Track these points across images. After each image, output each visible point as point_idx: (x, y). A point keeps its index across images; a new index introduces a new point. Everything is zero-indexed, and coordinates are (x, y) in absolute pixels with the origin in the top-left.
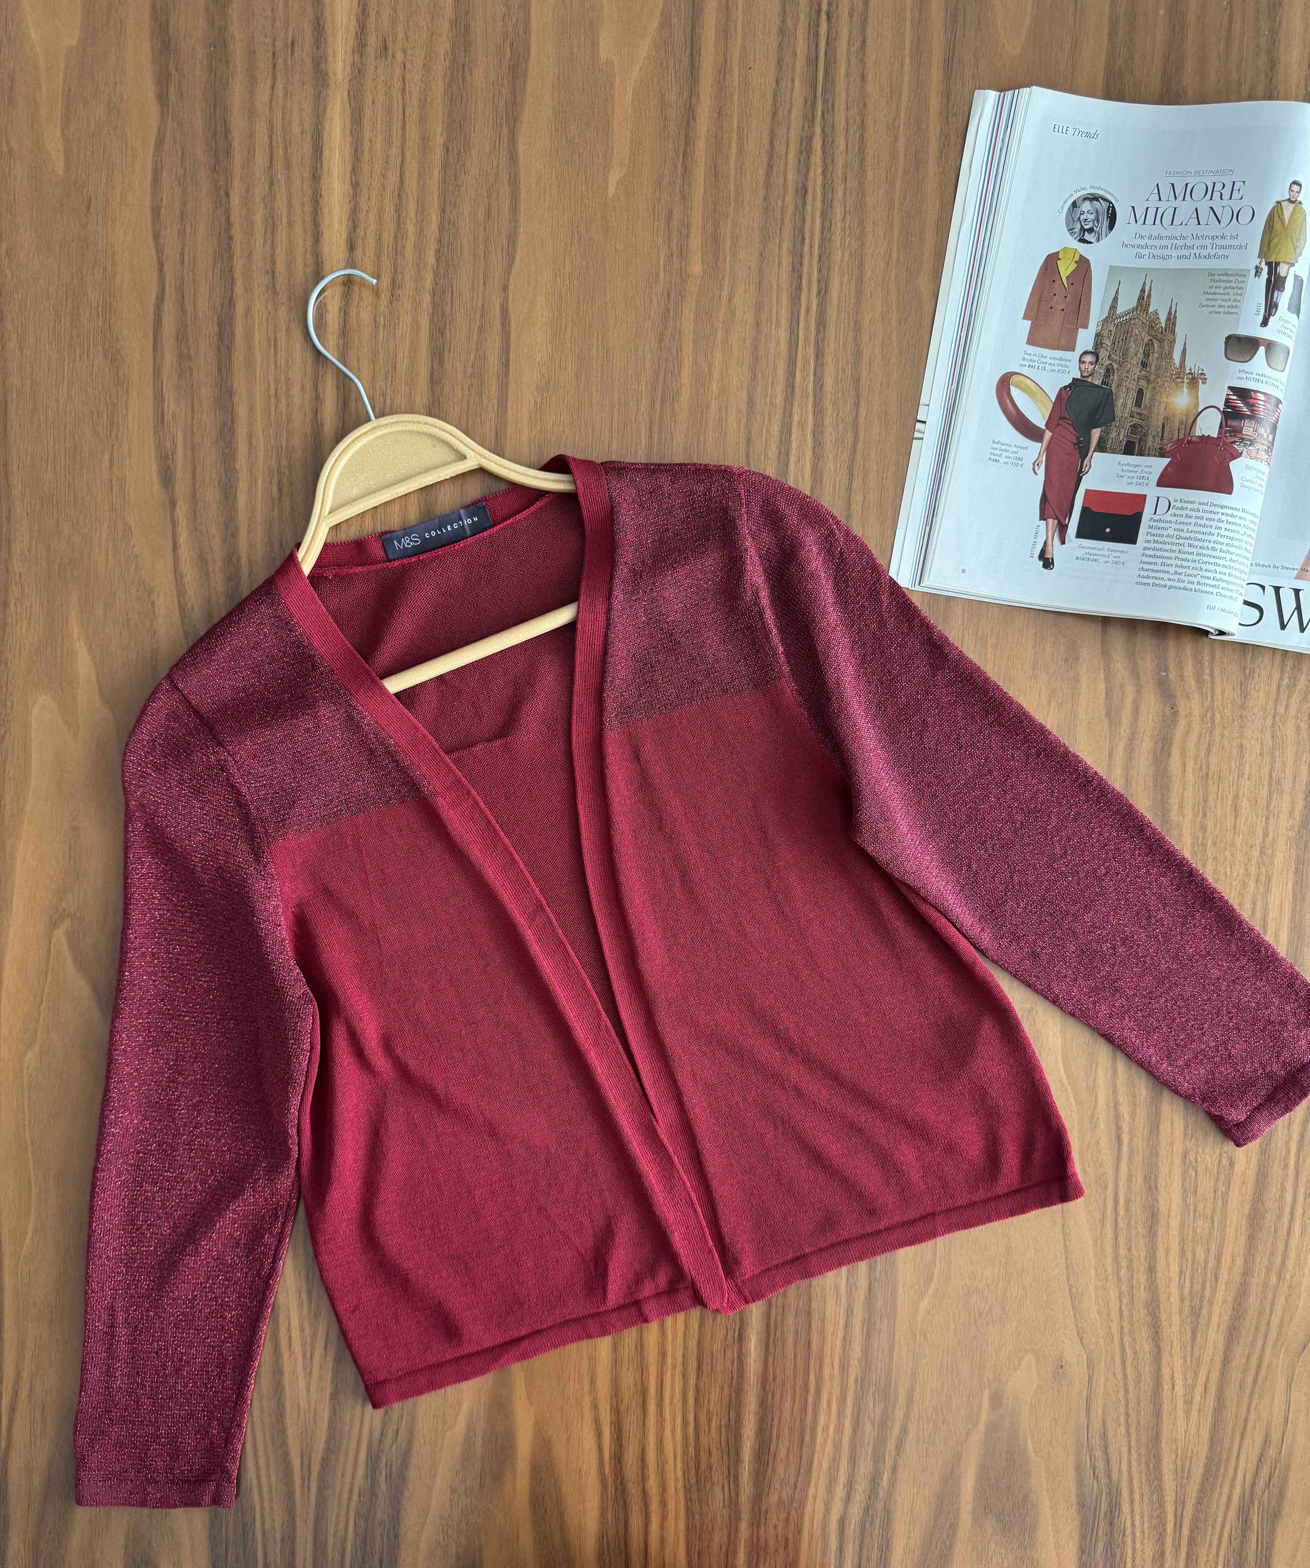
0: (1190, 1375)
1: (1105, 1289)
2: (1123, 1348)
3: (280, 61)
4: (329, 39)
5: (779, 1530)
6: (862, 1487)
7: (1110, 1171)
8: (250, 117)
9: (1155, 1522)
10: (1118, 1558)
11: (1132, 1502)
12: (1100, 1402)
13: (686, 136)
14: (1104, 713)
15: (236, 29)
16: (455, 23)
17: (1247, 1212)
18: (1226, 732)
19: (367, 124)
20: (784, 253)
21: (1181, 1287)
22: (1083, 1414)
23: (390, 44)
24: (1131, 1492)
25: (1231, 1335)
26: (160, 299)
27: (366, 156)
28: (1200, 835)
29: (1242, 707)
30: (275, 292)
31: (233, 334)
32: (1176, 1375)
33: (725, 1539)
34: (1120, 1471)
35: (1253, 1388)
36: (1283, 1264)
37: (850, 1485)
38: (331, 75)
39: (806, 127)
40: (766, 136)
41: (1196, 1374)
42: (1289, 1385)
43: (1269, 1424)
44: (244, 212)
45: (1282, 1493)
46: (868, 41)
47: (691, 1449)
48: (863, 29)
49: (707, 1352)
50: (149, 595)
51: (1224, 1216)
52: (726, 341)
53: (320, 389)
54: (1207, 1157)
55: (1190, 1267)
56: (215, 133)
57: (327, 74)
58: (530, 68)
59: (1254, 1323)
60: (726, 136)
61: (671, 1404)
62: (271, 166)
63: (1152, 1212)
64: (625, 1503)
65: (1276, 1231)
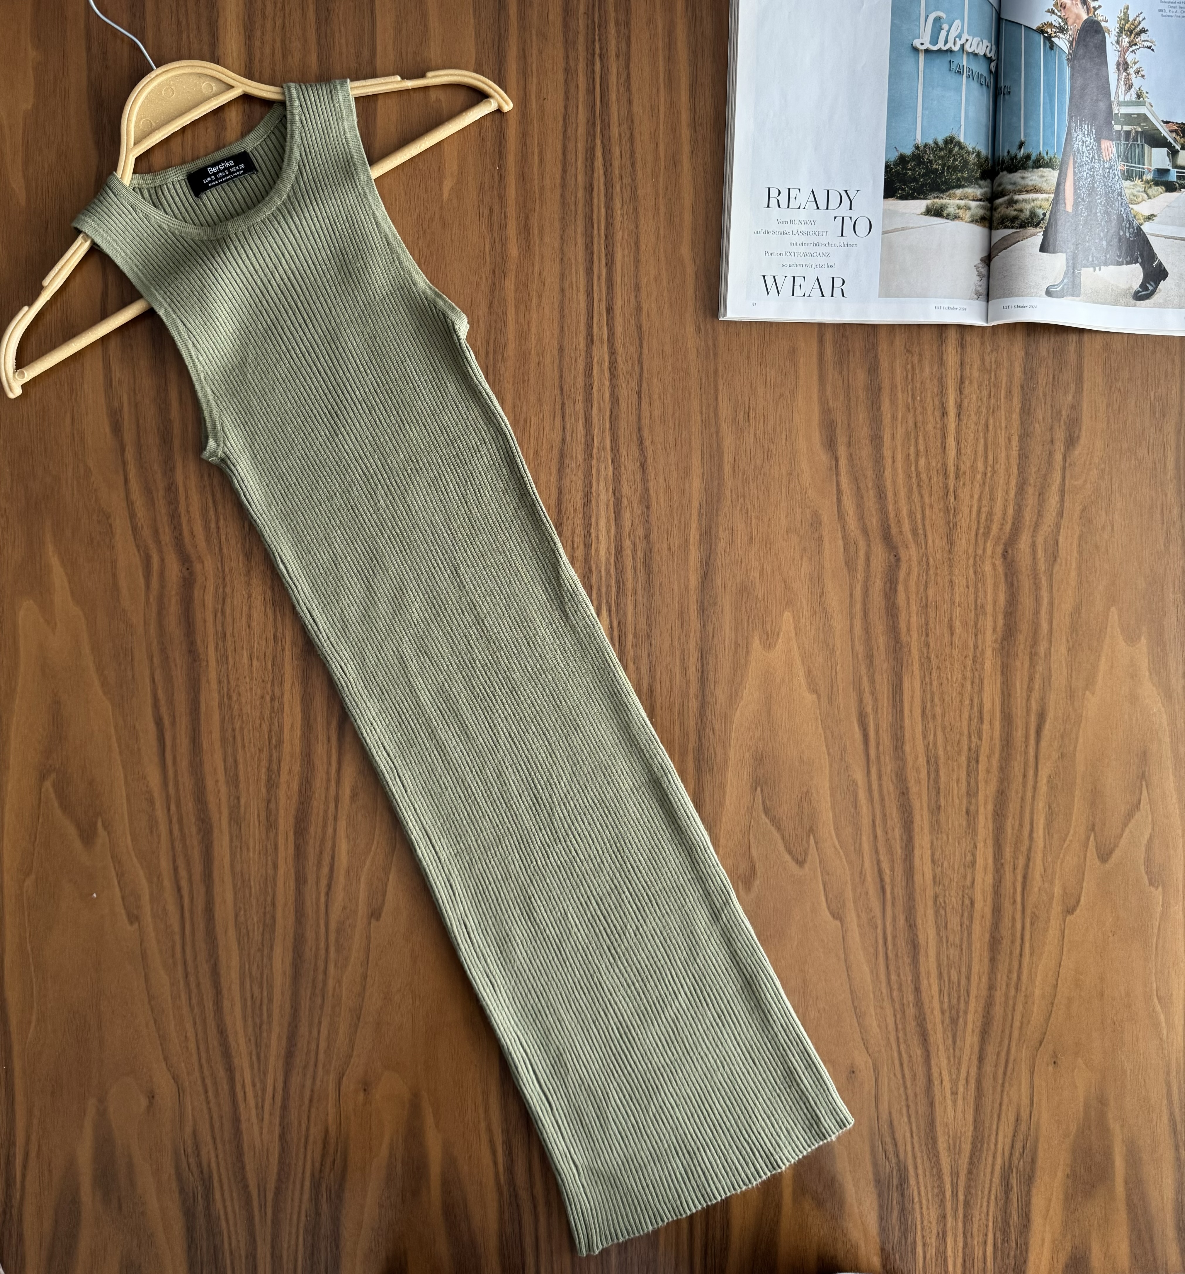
0: (954, 1071)
1: (882, 1008)
2: (900, 1054)
7: (878, 914)
9: (936, 1191)
10: (910, 1222)
11: (917, 1176)
12: (886, 1098)
13: (500, 153)
14: (843, 564)
17: (987, 940)
18: (938, 571)
20: (579, 236)
21: (941, 1003)
22: (873, 1108)
24: (916, 1168)
25: (982, 1037)
28: (925, 652)
29: (950, 552)
32: (943, 1072)
34: (905, 1150)
35: (1004, 1078)
36: (1019, 978)
38: (227, 120)
39: (589, 141)
40: (559, 148)
41: (959, 1070)
42: (1032, 1073)
43: (1018, 1106)
45: (1033, 1161)
46: (633, 74)
48: (628, 67)
50: (108, 518)
51: (969, 944)
52: (539, 305)
54: (954, 899)
55: (946, 986)
57: (225, 120)
59: (1000, 1026)
60: (529, 151)
63: (914, 945)
64: (518, 1206)
65: (1011, 953)
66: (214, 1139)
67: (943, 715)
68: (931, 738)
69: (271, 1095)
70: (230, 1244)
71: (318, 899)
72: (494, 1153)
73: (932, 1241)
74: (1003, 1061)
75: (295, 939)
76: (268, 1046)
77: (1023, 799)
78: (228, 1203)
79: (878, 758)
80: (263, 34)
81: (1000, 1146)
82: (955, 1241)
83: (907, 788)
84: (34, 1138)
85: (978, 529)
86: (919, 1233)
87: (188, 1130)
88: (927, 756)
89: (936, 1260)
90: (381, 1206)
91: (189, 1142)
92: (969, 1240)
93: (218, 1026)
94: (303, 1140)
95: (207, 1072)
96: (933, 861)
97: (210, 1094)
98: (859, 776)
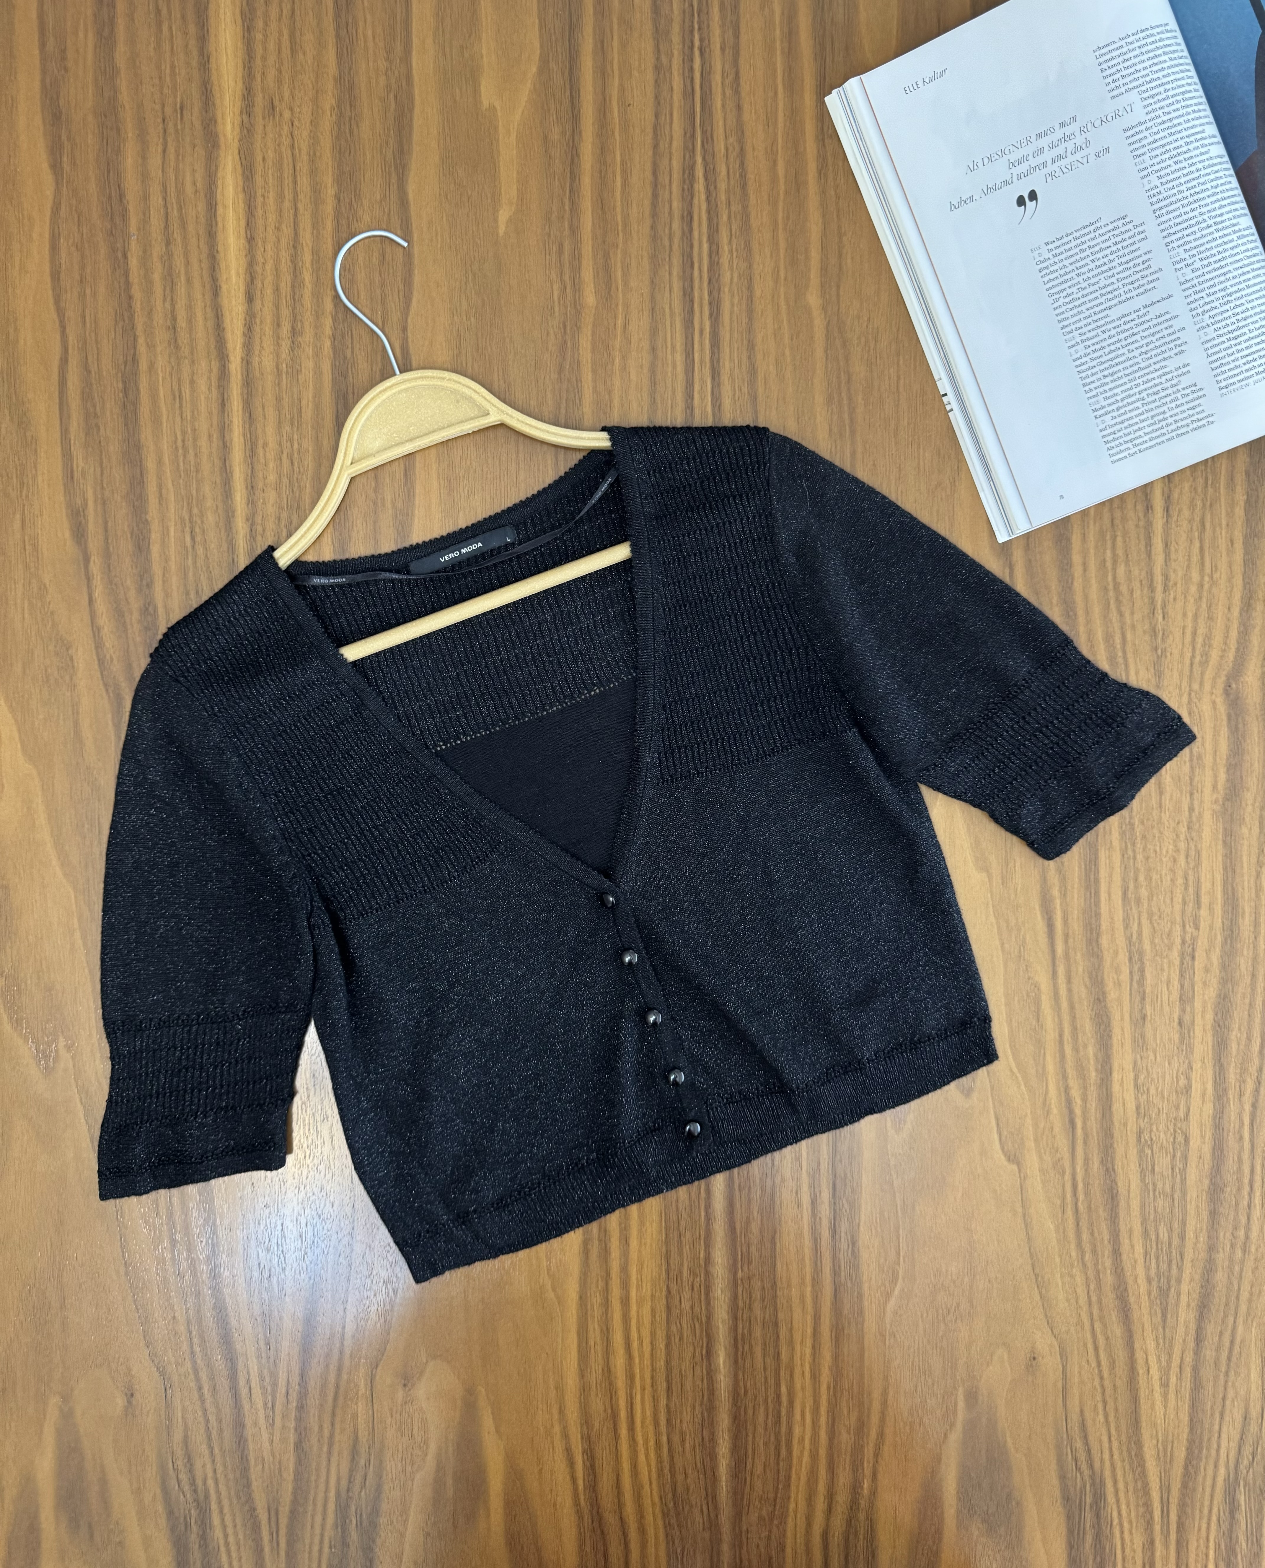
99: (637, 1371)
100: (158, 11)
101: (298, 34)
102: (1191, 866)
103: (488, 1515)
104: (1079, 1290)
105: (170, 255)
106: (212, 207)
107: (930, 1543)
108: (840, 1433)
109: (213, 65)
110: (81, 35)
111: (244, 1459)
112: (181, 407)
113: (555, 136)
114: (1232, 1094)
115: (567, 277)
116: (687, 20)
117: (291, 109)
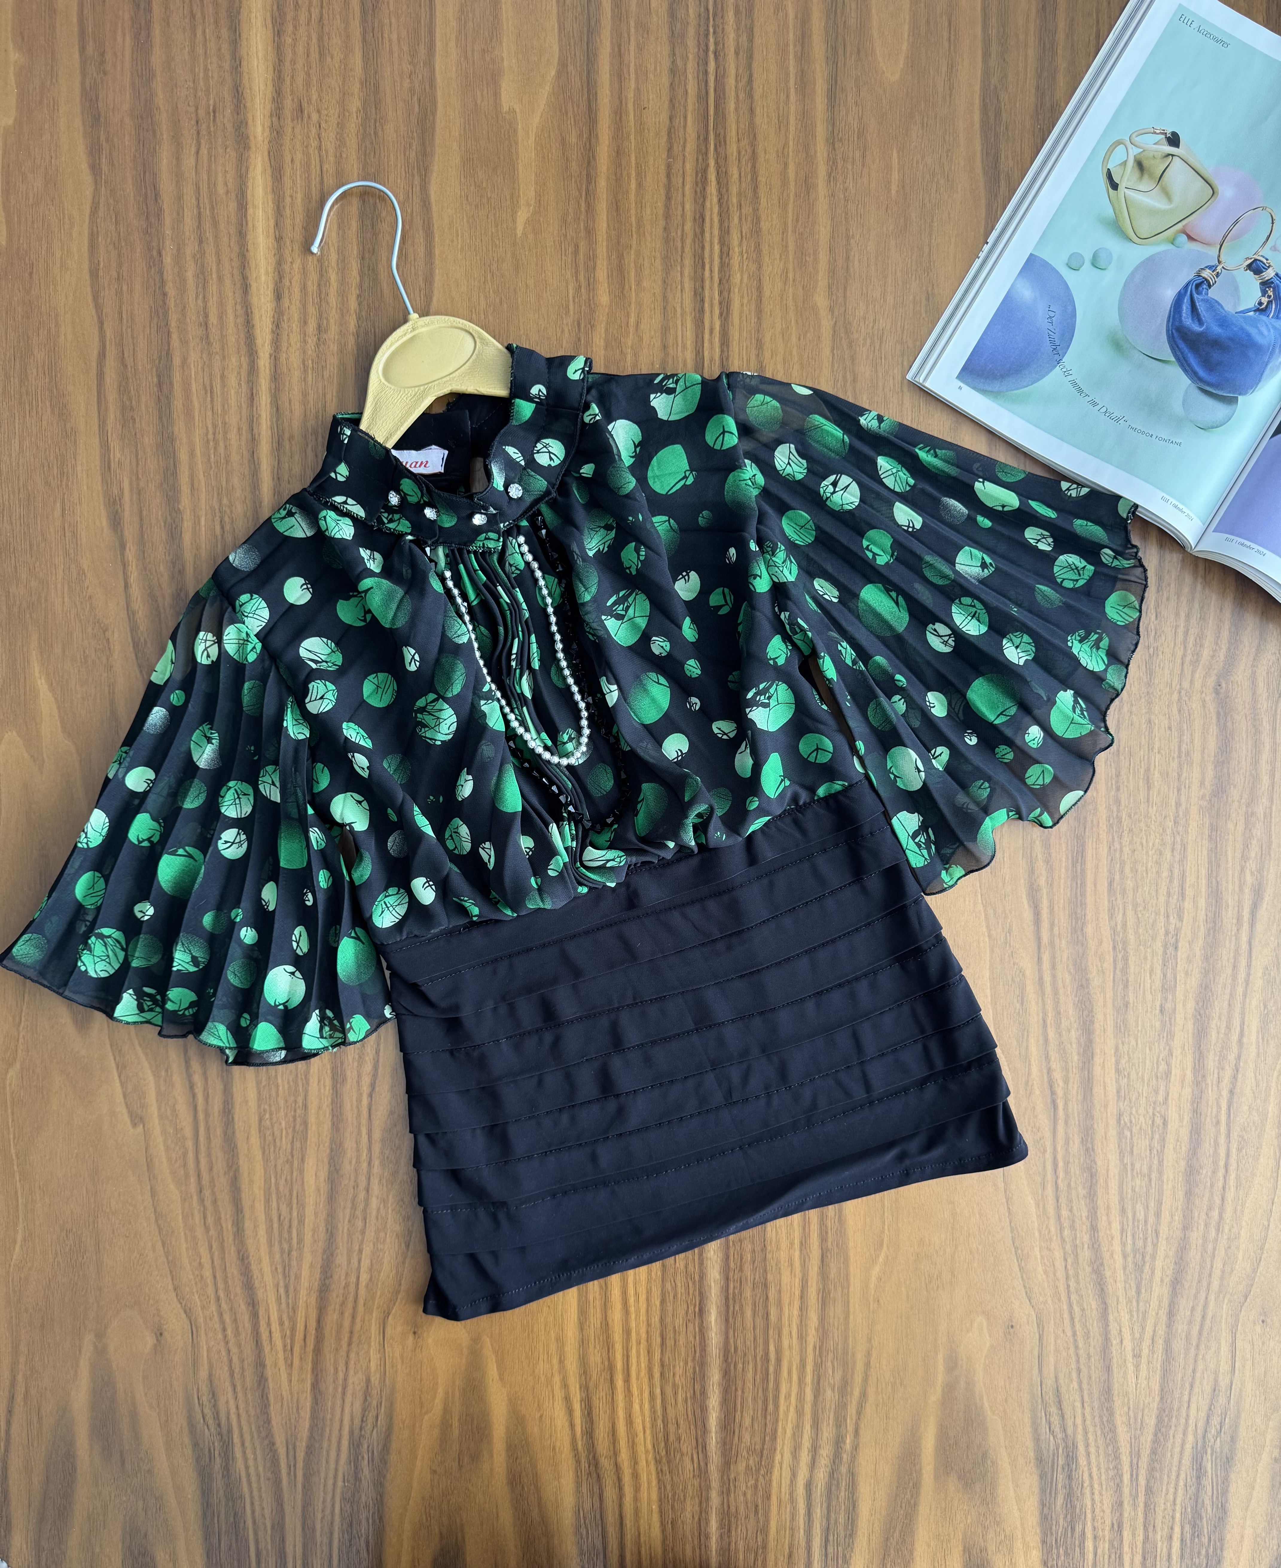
0: (1137, 1328)
1: (1048, 1249)
2: (1069, 1306)
3: (204, 126)
4: (248, 105)
5: (749, 1496)
6: (826, 1452)
7: (1048, 1134)
8: (177, 182)
9: (1111, 1473)
10: (1078, 1510)
11: (1088, 1454)
12: (1052, 1360)
13: (588, 175)
15: (160, 98)
16: (364, 83)
17: (1183, 1169)
18: (1134, 709)
19: (287, 181)
20: (686, 279)
21: (1124, 1244)
22: (1036, 1371)
23: (305, 105)
24: (1087, 1446)
25: (1174, 1289)
26: (102, 355)
27: (288, 212)
28: (1115, 809)
29: (1149, 685)
30: (209, 343)
31: (171, 384)
32: (1123, 1330)
33: (697, 1508)
34: (1074, 1424)
35: (1199, 1339)
36: (1220, 1217)
37: (815, 1450)
38: (252, 138)
39: (700, 160)
40: (662, 169)
41: (1143, 1329)
42: (1233, 1335)
43: (1216, 1373)
44: (176, 271)
45: (1233, 1440)
46: (755, 76)
47: (660, 1422)
48: (749, 67)
49: (670, 1328)
50: (104, 632)
51: (1161, 1173)
53: (255, 431)
54: (1142, 1118)
55: (1130, 1224)
56: (146, 198)
57: (248, 138)
58: (438, 121)
59: (1196, 1275)
60: (625, 173)
61: (638, 1379)
62: (199, 226)
63: (1091, 1173)
64: (598, 1476)
65: (1212, 1186)
66: (234, 1387)
67: (1135, 890)
68: (1120, 918)
69: (302, 1336)
70: (253, 1512)
71: (359, 1101)
72: (570, 1412)
73: (1106, 1534)
74: (1198, 1317)
75: (332, 1150)
76: (298, 1277)
77: (1232, 995)
78: (251, 1463)
79: (1052, 943)
80: (295, 27)
81: (1192, 1422)
82: (1134, 1535)
83: (1087, 980)
84: (20, 1378)
85: (1184, 656)
86: (1089, 1524)
87: (203, 1374)
88: (1114, 941)
89: (1110, 1557)
90: (434, 1472)
91: (204, 1389)
92: (1151, 1535)
93: (239, 1253)
94: (340, 1390)
95: (225, 1306)
96: (1118, 1071)
97: (229, 1331)
98: (1027, 963)
99: (633, 1325)
100: (193, 16)
101: (326, 38)
102: (1177, 859)
103: (492, 1457)
104: (1057, 1264)
105: (202, 253)
106: (242, 206)
107: (908, 1496)
108: (825, 1391)
109: (245, 69)
110: (119, 39)
111: (264, 1397)
112: (212, 401)
113: (573, 139)
114: (1211, 1079)
115: (581, 277)
116: (702, 23)
117: (319, 111)
